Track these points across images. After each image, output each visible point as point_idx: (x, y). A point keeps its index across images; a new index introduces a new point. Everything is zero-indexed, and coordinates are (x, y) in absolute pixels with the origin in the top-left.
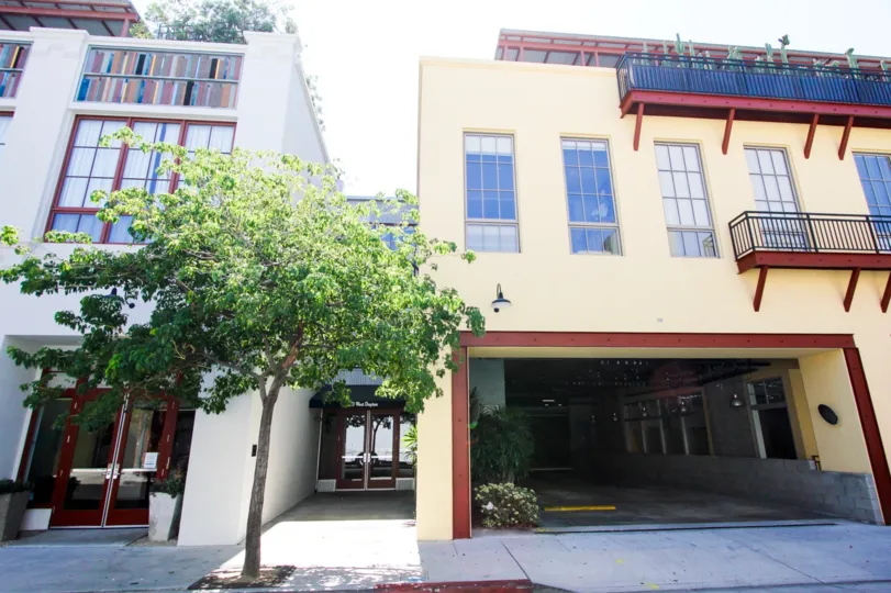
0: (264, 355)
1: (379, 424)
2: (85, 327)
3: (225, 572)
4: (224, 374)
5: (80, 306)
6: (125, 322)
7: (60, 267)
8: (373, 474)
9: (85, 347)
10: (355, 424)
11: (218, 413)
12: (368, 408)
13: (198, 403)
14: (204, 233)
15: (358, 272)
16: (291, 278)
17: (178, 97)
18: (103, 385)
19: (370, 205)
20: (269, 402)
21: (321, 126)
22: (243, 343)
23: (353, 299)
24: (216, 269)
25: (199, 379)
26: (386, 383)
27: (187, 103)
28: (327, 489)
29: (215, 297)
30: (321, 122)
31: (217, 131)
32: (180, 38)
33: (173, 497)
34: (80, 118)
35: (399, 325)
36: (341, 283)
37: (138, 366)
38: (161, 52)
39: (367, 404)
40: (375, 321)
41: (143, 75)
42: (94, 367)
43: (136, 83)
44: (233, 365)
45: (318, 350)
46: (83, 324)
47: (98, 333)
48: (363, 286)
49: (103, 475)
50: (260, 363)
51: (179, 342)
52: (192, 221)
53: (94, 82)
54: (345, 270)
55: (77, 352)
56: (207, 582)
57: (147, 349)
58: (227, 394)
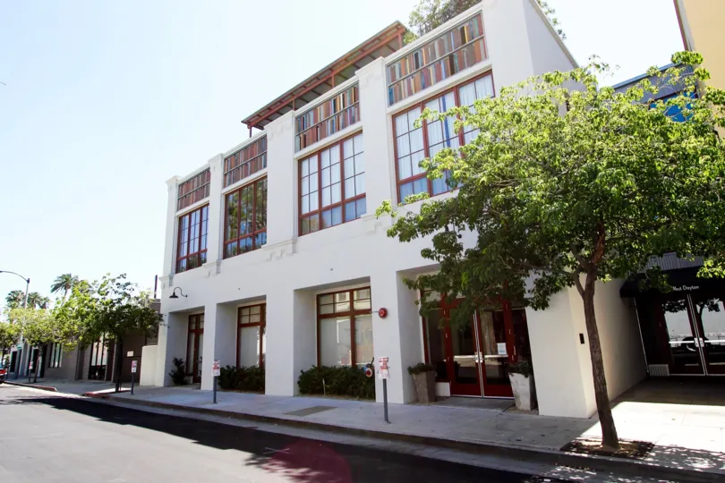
0: (570, 256)
1: (702, 307)
2: (439, 257)
3: (587, 440)
4: (540, 277)
5: (432, 243)
6: (462, 249)
7: (416, 219)
8: (709, 359)
9: (442, 271)
10: (673, 309)
11: (543, 309)
12: (688, 291)
13: (526, 303)
14: (501, 165)
15: (649, 156)
16: (582, 182)
17: (446, 72)
18: (460, 295)
19: (642, 86)
20: (588, 295)
21: (561, 36)
22: (550, 248)
23: (651, 184)
24: (519, 192)
25: (521, 284)
26: (709, 263)
27: (453, 73)
28: (661, 373)
29: (521, 215)
30: (560, 32)
31: (479, 84)
32: (435, 27)
33: (526, 377)
34: (394, 117)
35: (714, 198)
36: (633, 172)
37: (481, 279)
38: (425, 45)
39: (686, 288)
40: (683, 200)
41: (421, 68)
42: (451, 285)
43: (417, 76)
44: (547, 269)
45: (621, 242)
46: (437, 255)
47: (447, 259)
48: (659, 168)
49: (473, 360)
50: (568, 263)
51: (504, 255)
52: (489, 159)
53: (395, 88)
54: (634, 158)
55: (439, 275)
56: (574, 447)
57: (483, 266)
58: (546, 293)
